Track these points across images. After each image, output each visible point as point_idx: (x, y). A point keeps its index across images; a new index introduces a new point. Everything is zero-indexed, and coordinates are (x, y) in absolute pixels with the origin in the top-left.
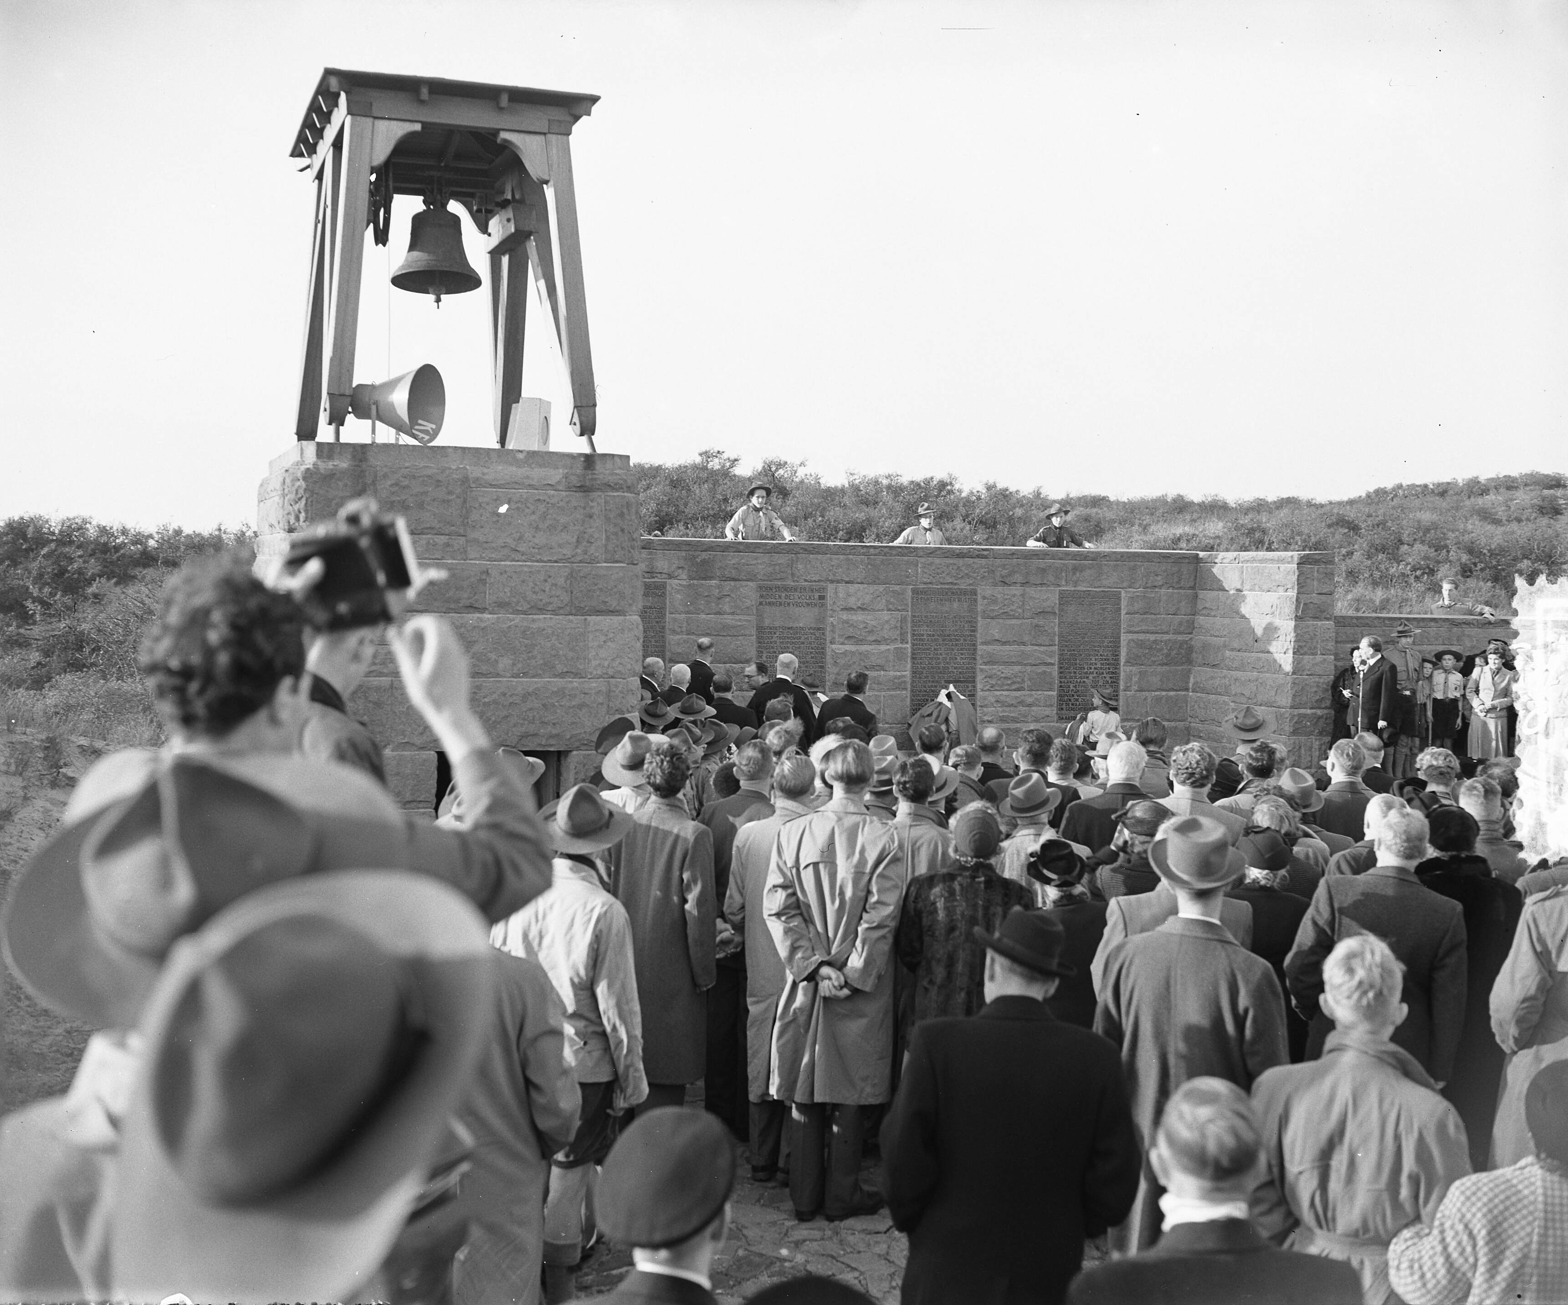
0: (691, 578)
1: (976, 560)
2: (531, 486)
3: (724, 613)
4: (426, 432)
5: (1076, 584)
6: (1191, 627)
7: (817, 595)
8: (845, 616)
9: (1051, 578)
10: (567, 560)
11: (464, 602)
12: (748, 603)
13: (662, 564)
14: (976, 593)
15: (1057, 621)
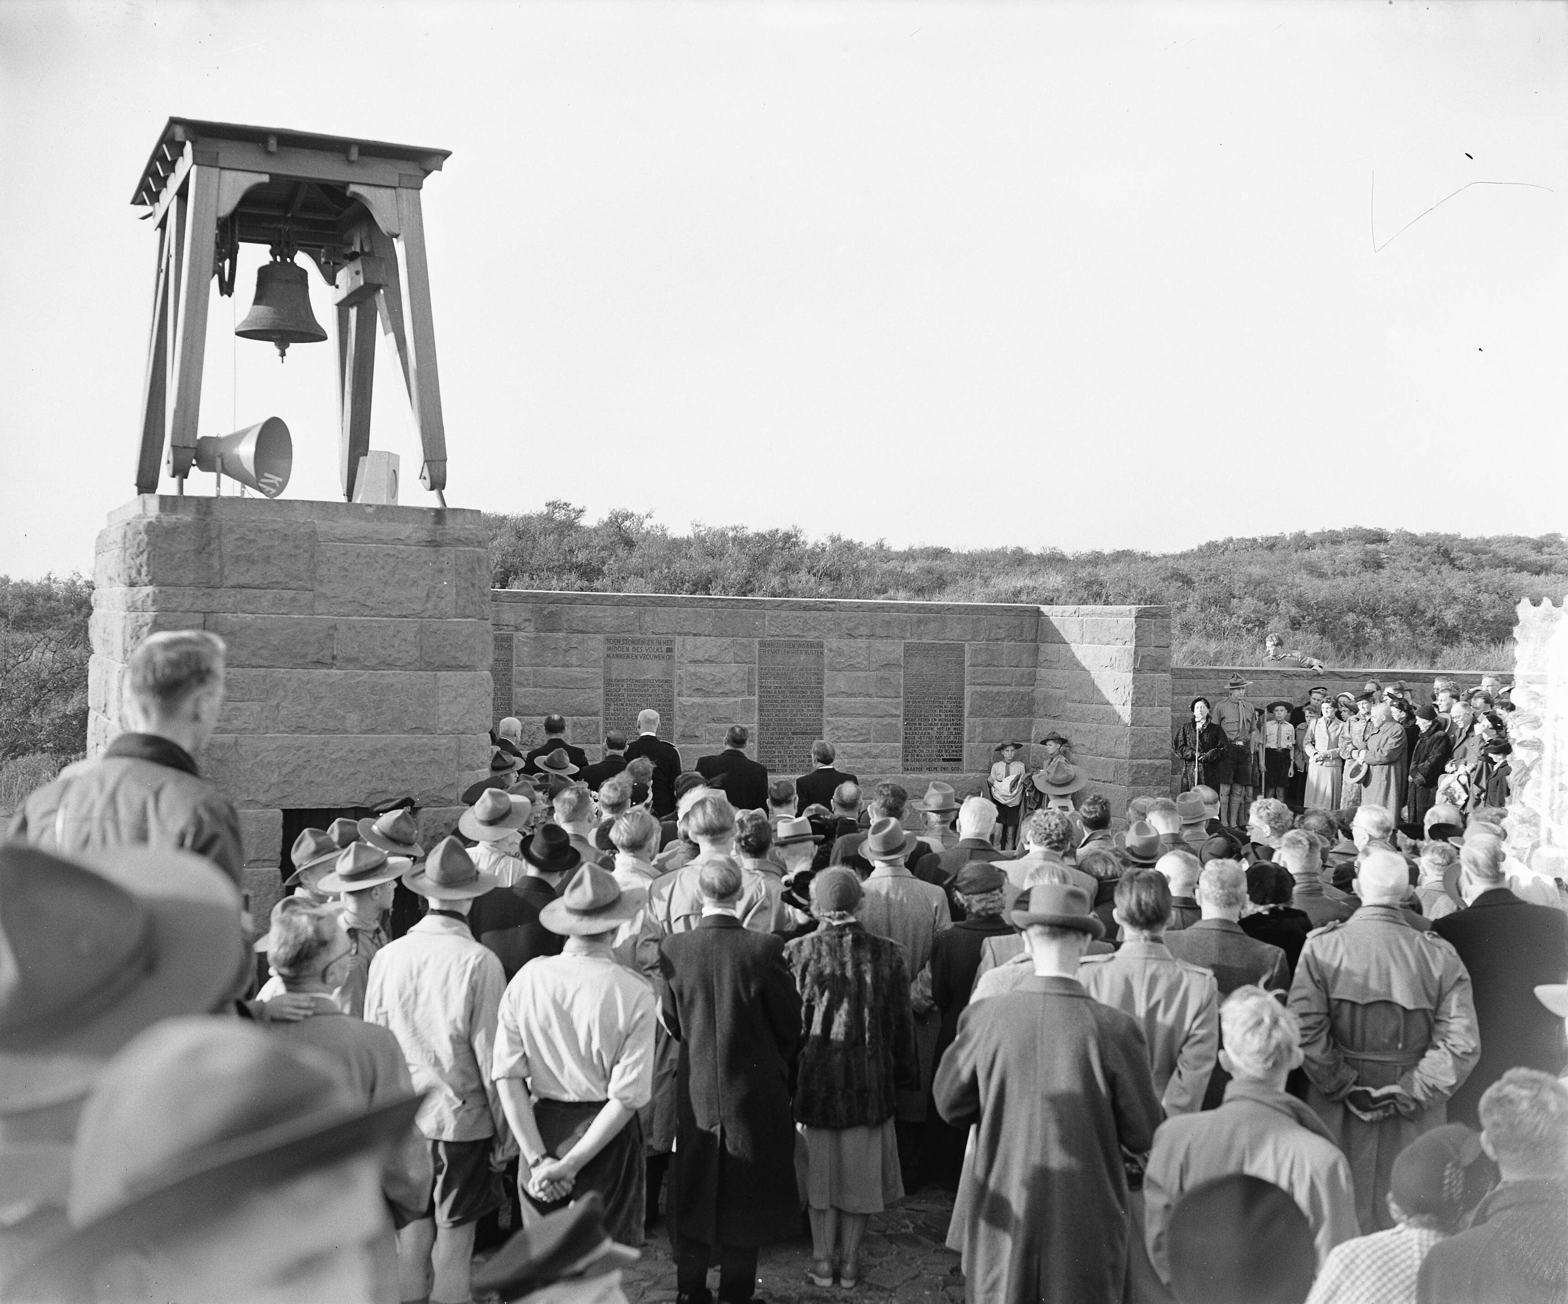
0: (538, 630)
1: (823, 613)
2: (380, 541)
3: (571, 666)
4: (272, 485)
5: (920, 637)
6: (1032, 680)
7: (665, 647)
8: (692, 668)
9: (897, 631)
10: (417, 615)
11: (310, 658)
12: (596, 656)
13: (509, 616)
14: (821, 646)
15: (902, 673)
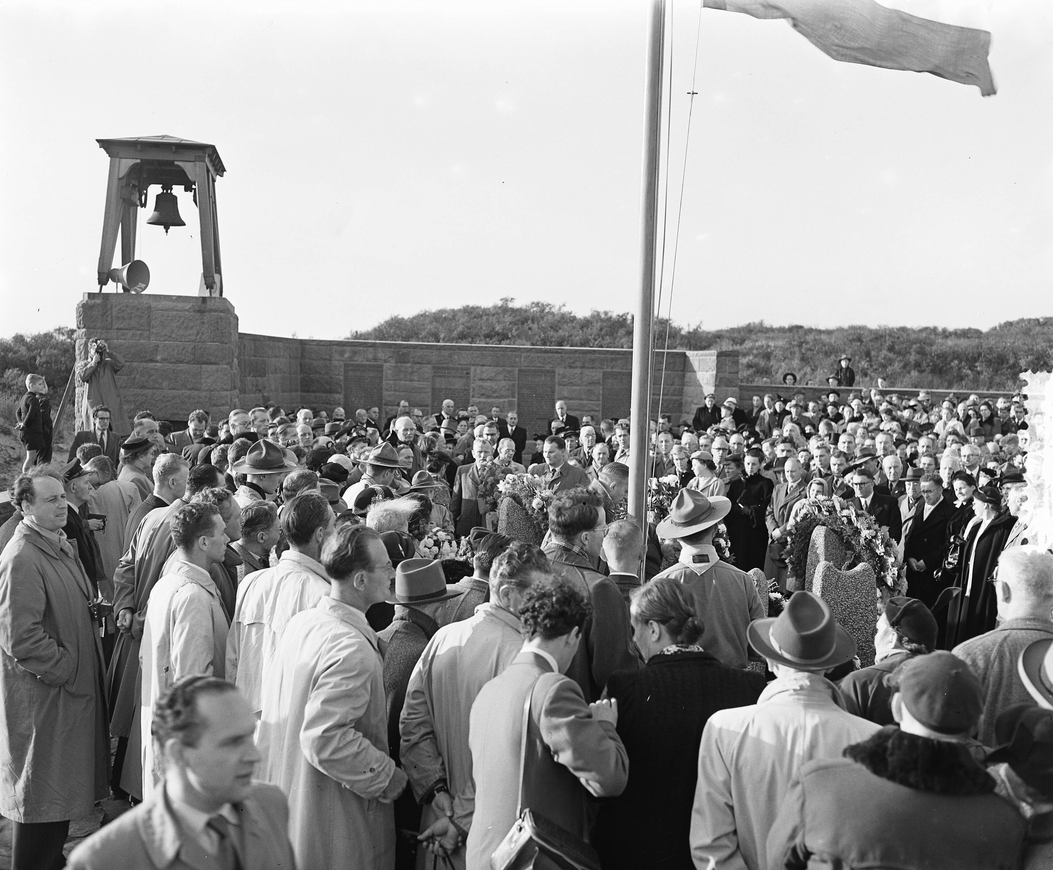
0: (397, 362)
1: (555, 355)
2: (177, 310)
3: (414, 380)
4: (141, 288)
5: (612, 368)
6: (681, 392)
7: (465, 372)
8: (480, 383)
9: (598, 365)
10: (193, 341)
11: (148, 358)
12: (427, 375)
13: (381, 355)
14: (554, 372)
15: (601, 388)
